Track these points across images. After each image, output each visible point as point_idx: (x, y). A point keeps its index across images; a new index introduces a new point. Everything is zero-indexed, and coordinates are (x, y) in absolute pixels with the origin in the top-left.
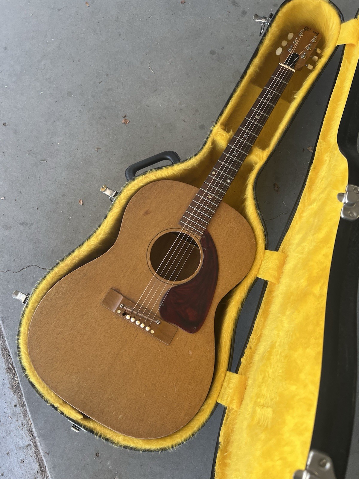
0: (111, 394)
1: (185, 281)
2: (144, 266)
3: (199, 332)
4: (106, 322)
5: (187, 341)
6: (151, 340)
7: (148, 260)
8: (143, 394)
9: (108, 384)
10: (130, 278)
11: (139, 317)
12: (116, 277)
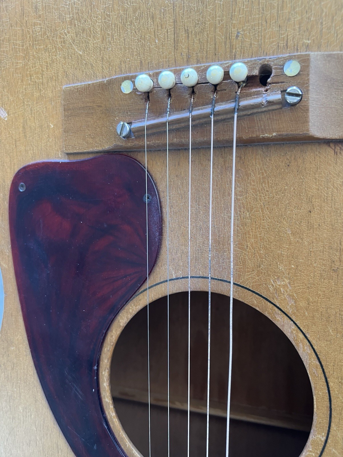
2: (302, 304)
3: (8, 183)
6: (123, 65)
7: (301, 336)
10: (332, 225)
11: (198, 98)
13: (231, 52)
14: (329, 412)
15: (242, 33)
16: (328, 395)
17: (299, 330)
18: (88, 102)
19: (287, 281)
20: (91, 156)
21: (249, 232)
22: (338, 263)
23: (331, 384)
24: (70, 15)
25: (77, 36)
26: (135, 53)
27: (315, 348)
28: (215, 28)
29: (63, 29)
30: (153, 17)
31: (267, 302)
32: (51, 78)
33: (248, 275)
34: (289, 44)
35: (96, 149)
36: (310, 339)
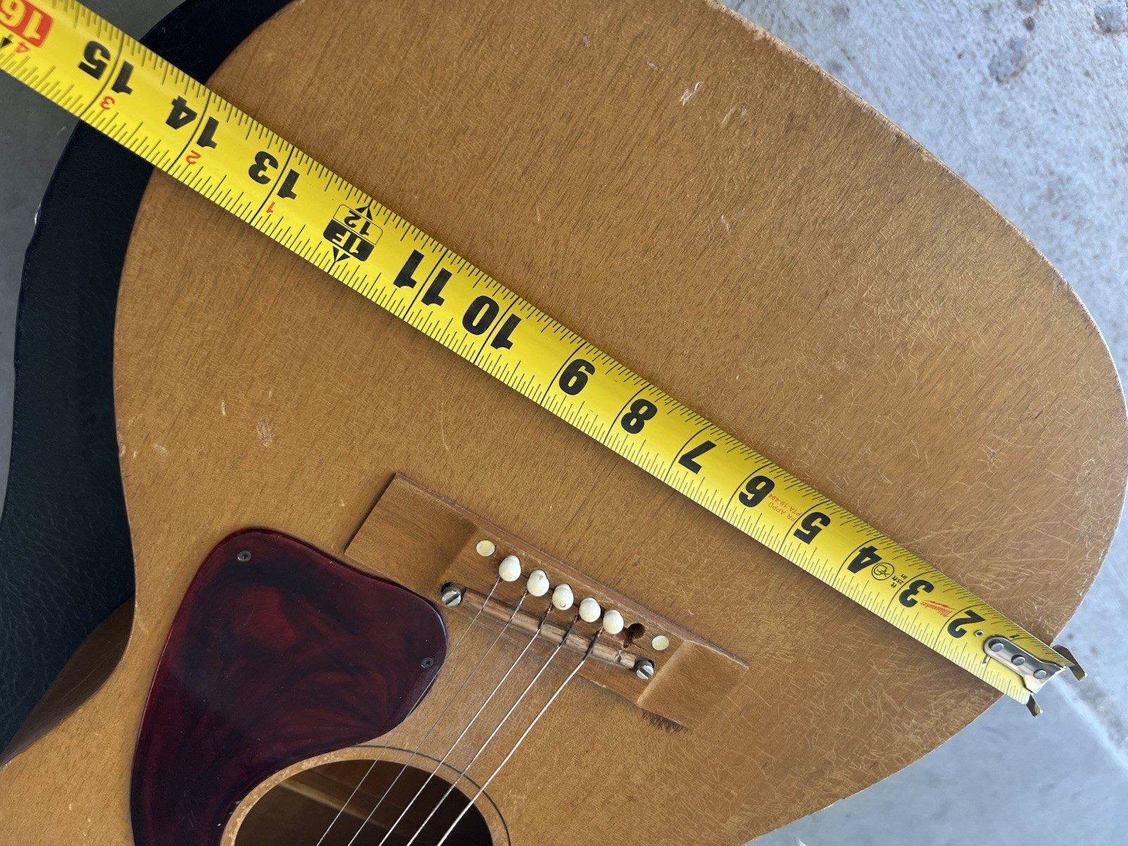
0: (733, 226)
2: (526, 820)
4: (728, 586)
5: (288, 489)
8: (545, 218)
9: (743, 286)
12: (665, 774)
15: (642, 564)
17: (507, 839)
18: (420, 521)
19: (525, 797)
26: (517, 501)
28: (620, 541)
30: (564, 479)
31: (493, 807)
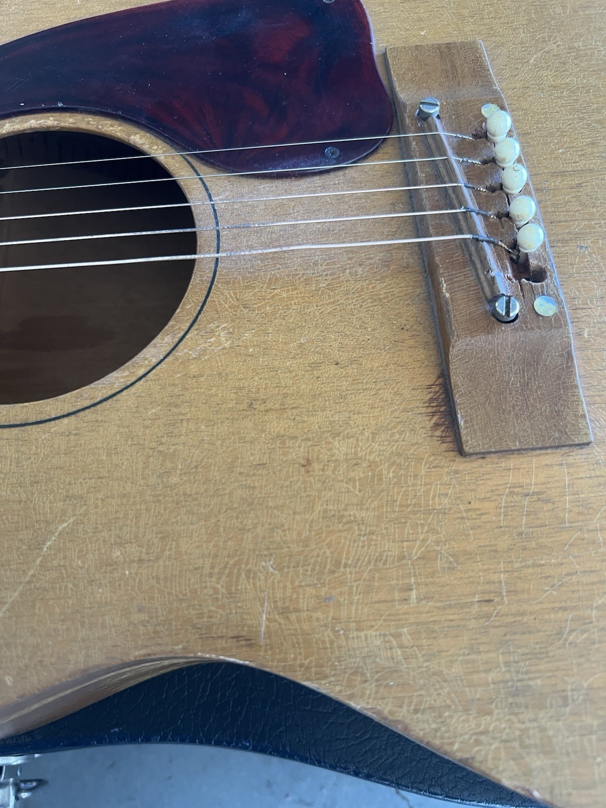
1: (140, 139)
2: (194, 369)
7: (141, 372)
10: (320, 394)
11: (486, 197)
12: (373, 477)
13: (559, 241)
14: (18, 423)
15: (586, 253)
16: (47, 418)
17: (149, 368)
18: (463, 70)
19: (227, 345)
20: (385, 82)
21: (296, 289)
22: (262, 408)
23: (65, 421)
24: (583, 46)
25: (554, 56)
26: (540, 126)
27: (124, 393)
28: (589, 220)
29: (562, 39)
30: (593, 144)
31: (191, 321)
32: (491, 29)
33: (229, 294)
34: (579, 311)
35: (396, 84)
36: (137, 384)
